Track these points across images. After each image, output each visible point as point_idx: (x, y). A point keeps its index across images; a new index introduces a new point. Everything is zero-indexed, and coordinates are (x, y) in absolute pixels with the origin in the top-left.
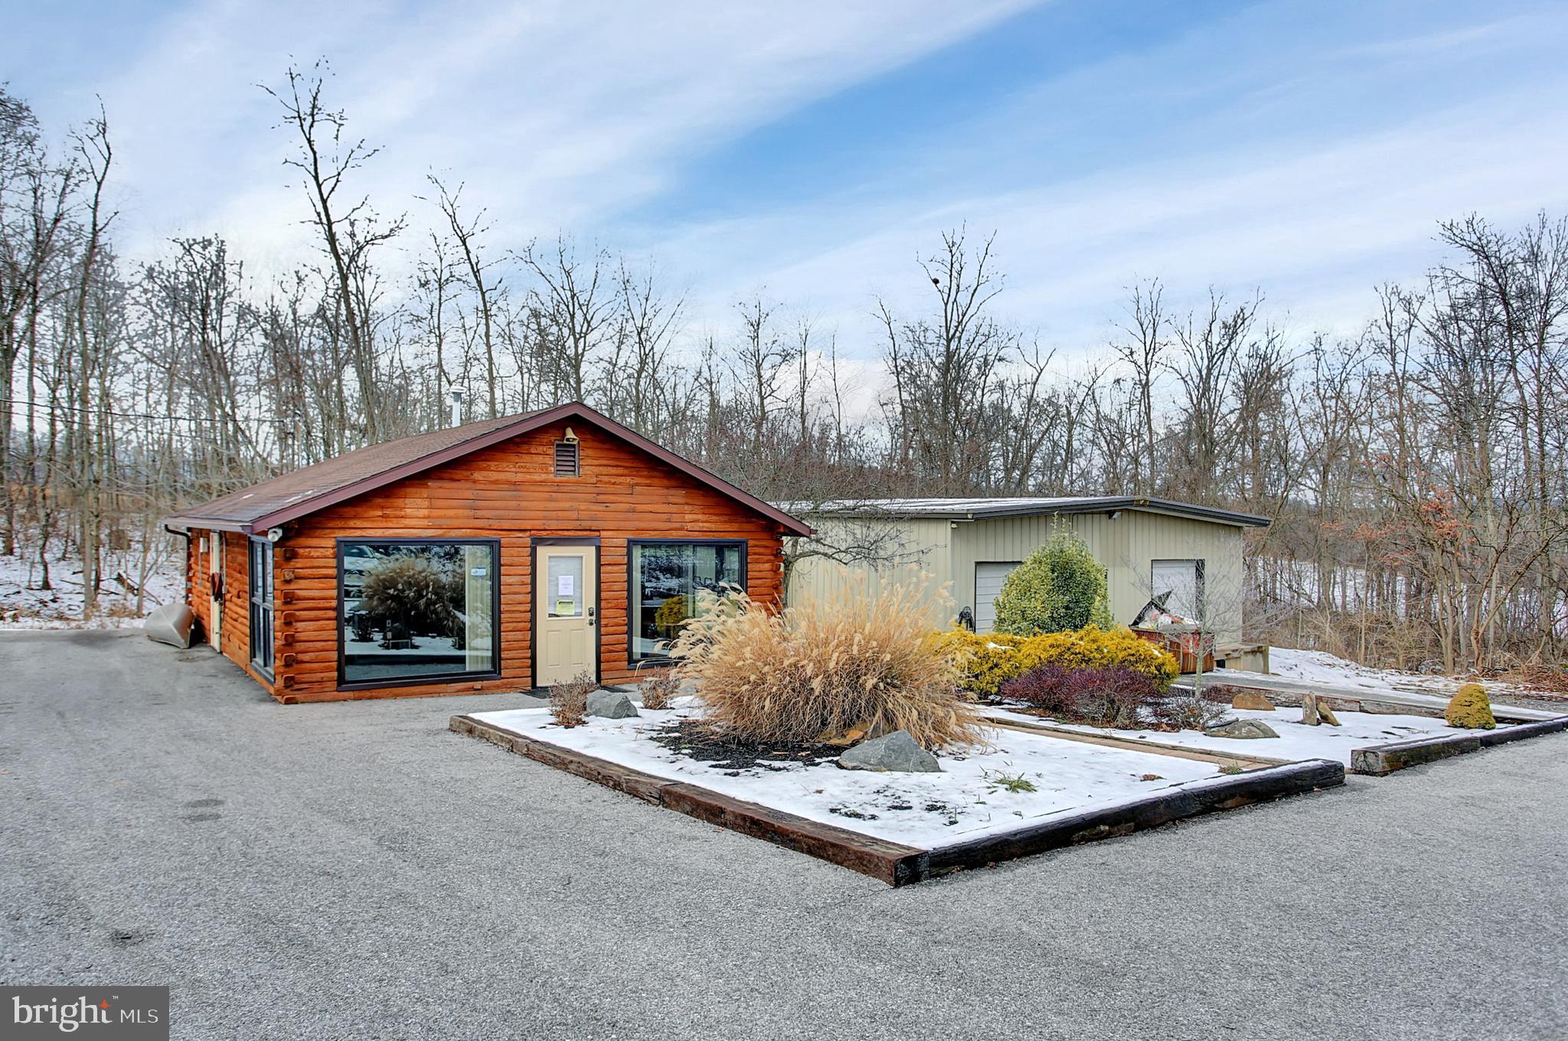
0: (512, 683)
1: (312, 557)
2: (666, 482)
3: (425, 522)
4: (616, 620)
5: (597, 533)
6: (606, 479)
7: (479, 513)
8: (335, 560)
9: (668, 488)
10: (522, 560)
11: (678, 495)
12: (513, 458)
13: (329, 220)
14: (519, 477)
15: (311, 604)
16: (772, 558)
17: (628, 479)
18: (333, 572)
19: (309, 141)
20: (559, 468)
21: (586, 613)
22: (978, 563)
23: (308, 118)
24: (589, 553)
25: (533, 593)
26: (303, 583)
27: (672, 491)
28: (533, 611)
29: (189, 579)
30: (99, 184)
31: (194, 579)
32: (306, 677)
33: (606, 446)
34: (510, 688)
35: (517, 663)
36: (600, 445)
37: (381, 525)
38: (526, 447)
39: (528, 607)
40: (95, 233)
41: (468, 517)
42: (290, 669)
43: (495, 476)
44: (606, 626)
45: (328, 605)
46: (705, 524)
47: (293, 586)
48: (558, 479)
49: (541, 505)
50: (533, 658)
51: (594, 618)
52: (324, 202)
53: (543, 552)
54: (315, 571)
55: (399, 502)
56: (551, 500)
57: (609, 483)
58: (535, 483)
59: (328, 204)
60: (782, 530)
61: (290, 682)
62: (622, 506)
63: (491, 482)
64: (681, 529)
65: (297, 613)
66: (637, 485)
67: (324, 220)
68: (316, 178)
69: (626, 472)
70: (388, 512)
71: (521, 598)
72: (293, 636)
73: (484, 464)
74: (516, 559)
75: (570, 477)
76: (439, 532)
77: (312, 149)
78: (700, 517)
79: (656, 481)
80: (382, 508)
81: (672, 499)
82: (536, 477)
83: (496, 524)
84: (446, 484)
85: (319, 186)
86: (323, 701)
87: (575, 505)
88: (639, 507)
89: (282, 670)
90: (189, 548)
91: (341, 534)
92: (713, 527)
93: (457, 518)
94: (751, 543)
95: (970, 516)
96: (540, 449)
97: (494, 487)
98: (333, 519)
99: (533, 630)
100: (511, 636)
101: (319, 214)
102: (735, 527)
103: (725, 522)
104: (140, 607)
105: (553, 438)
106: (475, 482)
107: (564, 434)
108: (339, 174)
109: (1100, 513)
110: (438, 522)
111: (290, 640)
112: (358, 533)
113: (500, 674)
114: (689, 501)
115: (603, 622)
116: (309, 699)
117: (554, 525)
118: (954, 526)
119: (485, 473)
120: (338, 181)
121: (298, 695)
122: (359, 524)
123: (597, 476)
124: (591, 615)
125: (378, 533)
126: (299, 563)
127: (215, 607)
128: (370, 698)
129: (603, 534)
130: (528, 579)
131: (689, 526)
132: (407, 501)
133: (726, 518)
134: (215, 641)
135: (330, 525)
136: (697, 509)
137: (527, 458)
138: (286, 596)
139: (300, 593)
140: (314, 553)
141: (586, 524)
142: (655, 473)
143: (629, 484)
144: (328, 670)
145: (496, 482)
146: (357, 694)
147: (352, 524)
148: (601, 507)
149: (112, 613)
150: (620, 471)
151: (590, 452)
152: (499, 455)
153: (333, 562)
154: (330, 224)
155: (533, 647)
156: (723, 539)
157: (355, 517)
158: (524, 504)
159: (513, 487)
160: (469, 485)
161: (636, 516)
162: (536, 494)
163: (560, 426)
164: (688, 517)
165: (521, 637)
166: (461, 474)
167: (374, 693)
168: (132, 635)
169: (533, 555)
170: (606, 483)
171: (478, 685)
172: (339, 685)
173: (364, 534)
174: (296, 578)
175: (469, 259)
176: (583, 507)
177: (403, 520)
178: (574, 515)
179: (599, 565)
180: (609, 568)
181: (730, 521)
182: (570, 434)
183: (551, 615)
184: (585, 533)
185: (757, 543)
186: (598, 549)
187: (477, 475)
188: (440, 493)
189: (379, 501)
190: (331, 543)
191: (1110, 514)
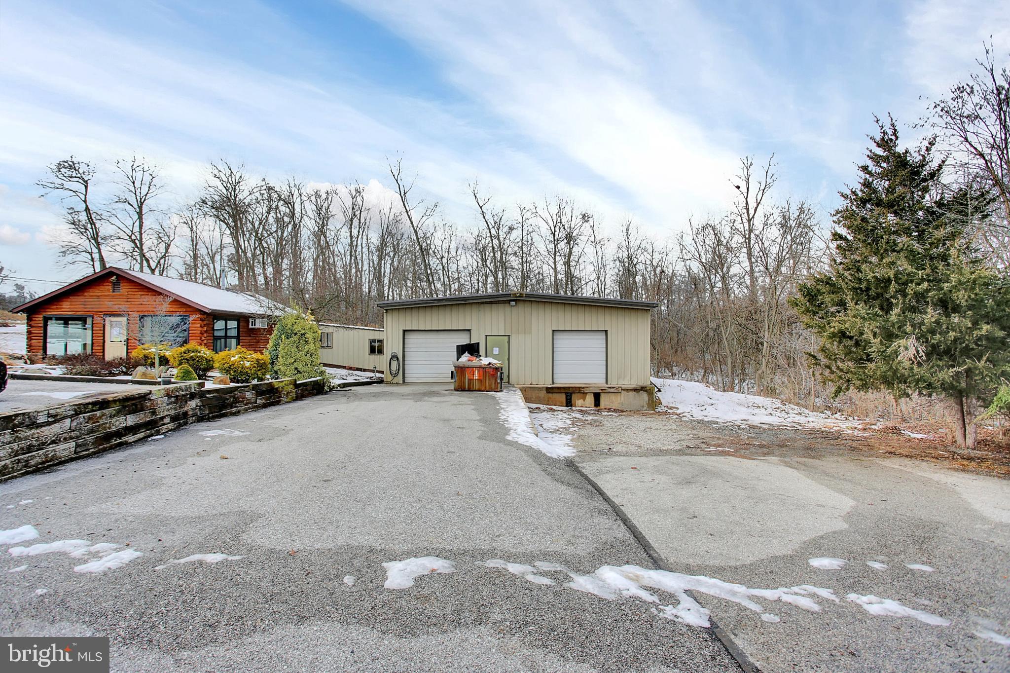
1: (36, 321)
2: (154, 294)
3: (69, 310)
4: (133, 344)
5: (128, 313)
6: (131, 293)
7: (87, 306)
10: (101, 322)
11: (160, 298)
12: (98, 287)
14: (100, 294)
15: (36, 335)
16: (200, 322)
17: (140, 293)
18: (42, 325)
20: (114, 290)
21: (123, 341)
22: (405, 331)
24: (124, 320)
25: (104, 333)
26: (34, 329)
27: (157, 297)
28: (104, 339)
37: (56, 311)
38: (101, 284)
39: (102, 338)
41: (82, 308)
43: (91, 294)
44: (130, 346)
45: (41, 335)
46: (171, 309)
47: (30, 330)
48: (114, 294)
49: (107, 303)
51: (126, 343)
53: (108, 319)
54: (36, 325)
55: (61, 303)
56: (110, 301)
62: (137, 303)
65: (32, 338)
66: (143, 295)
69: (138, 290)
70: (58, 306)
71: (100, 335)
73: (88, 290)
74: (99, 322)
75: (118, 293)
76: (73, 313)
78: (169, 306)
79: (150, 293)
80: (55, 306)
81: (158, 300)
82: (108, 294)
83: (91, 310)
84: (76, 297)
87: (119, 303)
88: (145, 303)
91: (44, 314)
92: (174, 310)
93: (79, 308)
96: (107, 284)
97: (91, 297)
98: (42, 309)
99: (104, 346)
100: (97, 348)
102: (183, 310)
103: (179, 308)
106: (85, 296)
109: (502, 303)
110: (73, 310)
112: (49, 313)
114: (164, 300)
115: (129, 344)
117: (112, 310)
118: (387, 311)
119: (89, 293)
122: (50, 310)
123: (128, 292)
125: (55, 313)
129: (130, 313)
130: (102, 328)
131: (164, 310)
132: (63, 303)
133: (179, 306)
135: (41, 311)
137: (102, 287)
139: (33, 331)
140: (37, 319)
141: (124, 310)
143: (139, 295)
147: (47, 310)
148: (129, 303)
150: (136, 290)
151: (125, 284)
152: (93, 287)
153: (42, 322)
155: (104, 352)
157: (48, 308)
158: (102, 303)
159: (97, 297)
160: (83, 297)
161: (143, 306)
162: (106, 299)
164: (164, 306)
165: (99, 348)
166: (81, 293)
169: (104, 320)
170: (131, 295)
173: (52, 313)
174: (32, 327)
176: (122, 304)
177: (61, 310)
178: (119, 306)
179: (128, 324)
180: (132, 325)
181: (182, 308)
183: (110, 341)
184: (123, 313)
186: (128, 318)
187: (86, 294)
188: (73, 300)
189: (55, 303)
190: (41, 316)
191: (508, 303)
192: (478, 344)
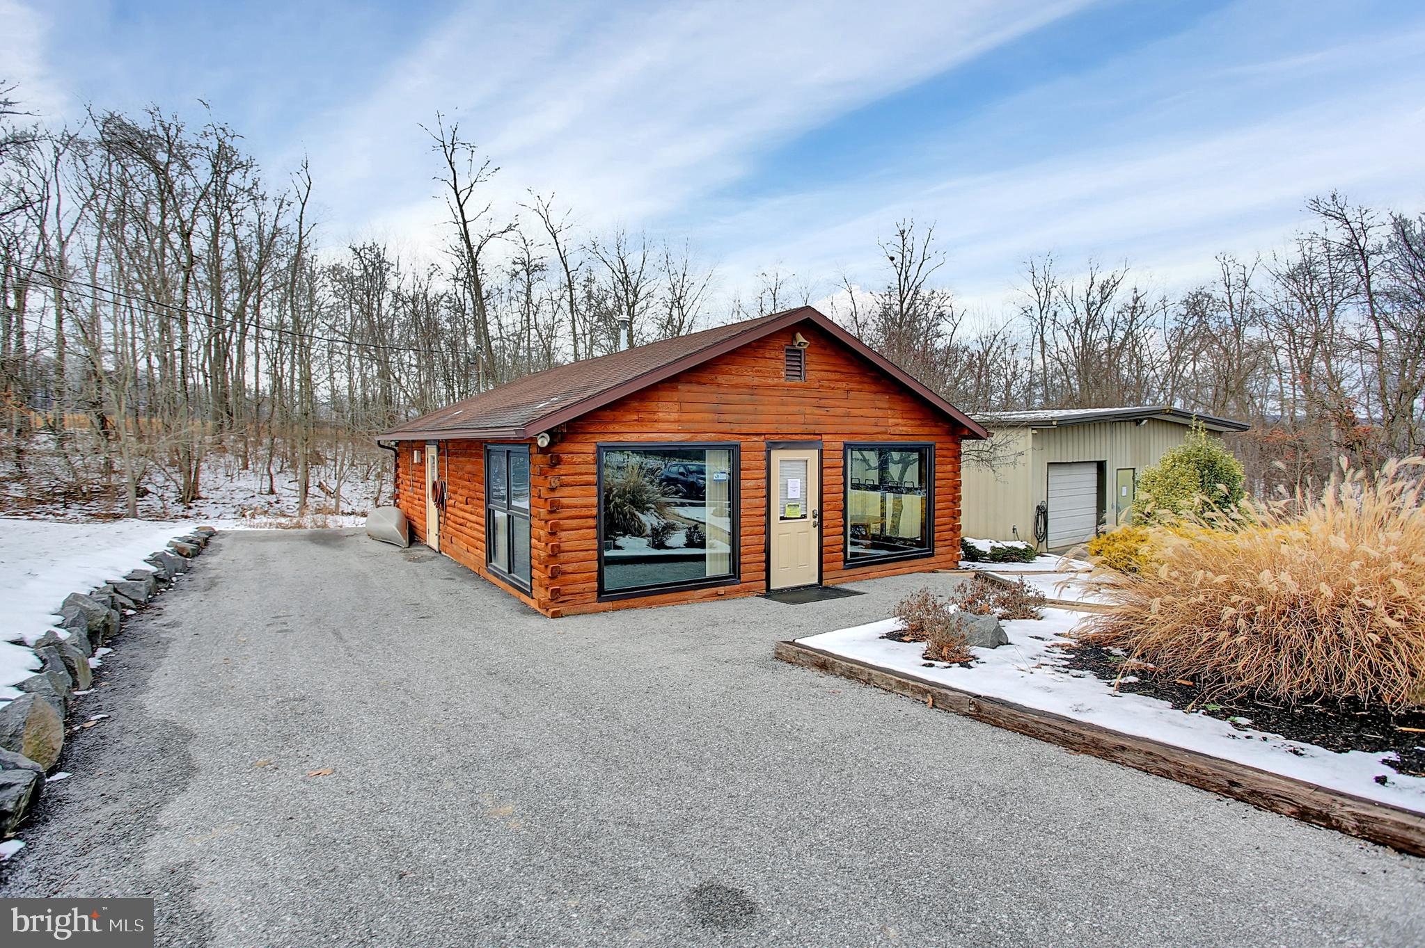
0: (750, 587)
1: (574, 463)
2: (873, 388)
3: (675, 427)
4: (833, 522)
5: (819, 437)
6: (826, 384)
7: (723, 417)
8: (596, 466)
9: (875, 393)
10: (758, 464)
11: (883, 401)
12: (751, 362)
13: (464, 220)
14: (756, 381)
15: (573, 512)
16: (953, 459)
17: (844, 385)
18: (594, 478)
19: (451, 163)
20: (789, 373)
21: (810, 515)
22: (1049, 464)
23: (449, 148)
24: (812, 456)
25: (768, 497)
26: (567, 491)
27: (879, 396)
28: (768, 514)
29: (397, 486)
30: (303, 204)
31: (401, 486)
32: (570, 589)
33: (827, 352)
34: (748, 591)
35: (753, 567)
36: (823, 351)
37: (636, 429)
38: (761, 351)
39: (763, 511)
40: (301, 238)
41: (713, 422)
42: (556, 581)
43: (740, 380)
44: (827, 527)
45: (589, 513)
46: (904, 428)
47: (557, 494)
48: (788, 383)
49: (773, 409)
50: (768, 561)
51: (817, 520)
52: (461, 207)
53: (776, 456)
54: (577, 478)
55: (653, 406)
56: (783, 404)
57: (829, 388)
58: (769, 387)
59: (464, 208)
60: (966, 433)
61: (556, 593)
62: (839, 411)
63: (732, 386)
64: (885, 433)
65: (561, 522)
66: (851, 390)
67: (460, 219)
68: (455, 189)
69: (843, 377)
70: (642, 415)
71: (757, 501)
72: (559, 547)
73: (725, 368)
74: (754, 463)
75: (797, 381)
76: (688, 436)
77: (453, 169)
78: (900, 421)
79: (866, 386)
80: (638, 411)
81: (879, 404)
82: (770, 382)
83: (737, 429)
84: (694, 388)
85: (458, 195)
86: (585, 613)
87: (802, 409)
88: (854, 412)
89: (547, 582)
90: (396, 461)
91: (602, 440)
92: (910, 430)
93: (704, 422)
94: (938, 446)
95: (1054, 423)
96: (773, 354)
97: (734, 391)
98: (594, 424)
99: (767, 533)
100: (749, 540)
101: (456, 216)
102: (926, 430)
103: (919, 426)
104: (337, 506)
105: (783, 343)
106: (719, 385)
107: (794, 338)
108: (472, 185)
109: (1130, 421)
110: (687, 426)
111: (556, 550)
112: (616, 438)
113: (739, 578)
114: (892, 406)
115: (825, 524)
116: (572, 611)
117: (784, 429)
118: (1035, 432)
119: (727, 377)
120: (471, 191)
121: (562, 608)
122: (617, 428)
123: (819, 381)
124: (815, 517)
125: (634, 437)
126: (562, 469)
127: (432, 510)
128: (627, 608)
129: (825, 437)
130: (763, 483)
131: (892, 430)
132: (660, 404)
133: (918, 422)
134: (432, 540)
135: (592, 430)
136: (898, 413)
137: (762, 362)
138: (552, 504)
139: (564, 501)
140: (577, 459)
141: (811, 428)
142: (865, 379)
143: (844, 389)
144: (588, 580)
145: (736, 386)
146: (615, 604)
147: (611, 428)
148: (822, 411)
149: (318, 511)
150: (838, 376)
151: (813, 358)
152: (739, 359)
153: (594, 468)
154: (465, 223)
155: (767, 551)
156: (916, 442)
157: (614, 422)
158: (760, 408)
159: (751, 391)
160: (714, 388)
161: (851, 420)
162: (770, 398)
163: (791, 331)
164: (891, 421)
165: (757, 541)
166: (706, 377)
167: (631, 602)
168: (355, 534)
169: (768, 459)
170: (827, 388)
171: (721, 590)
172: (599, 596)
173: (621, 439)
174: (561, 486)
175: (558, 249)
176: (808, 412)
177: (656, 425)
178: (800, 419)
179: (821, 468)
180: (829, 470)
181: (923, 425)
182: (800, 338)
183: (782, 518)
184: (810, 437)
185: (941, 446)
186: (821, 452)
187: (721, 379)
188: (689, 397)
189: (635, 404)
190: (591, 448)
191: (1138, 422)
192: (1105, 461)
